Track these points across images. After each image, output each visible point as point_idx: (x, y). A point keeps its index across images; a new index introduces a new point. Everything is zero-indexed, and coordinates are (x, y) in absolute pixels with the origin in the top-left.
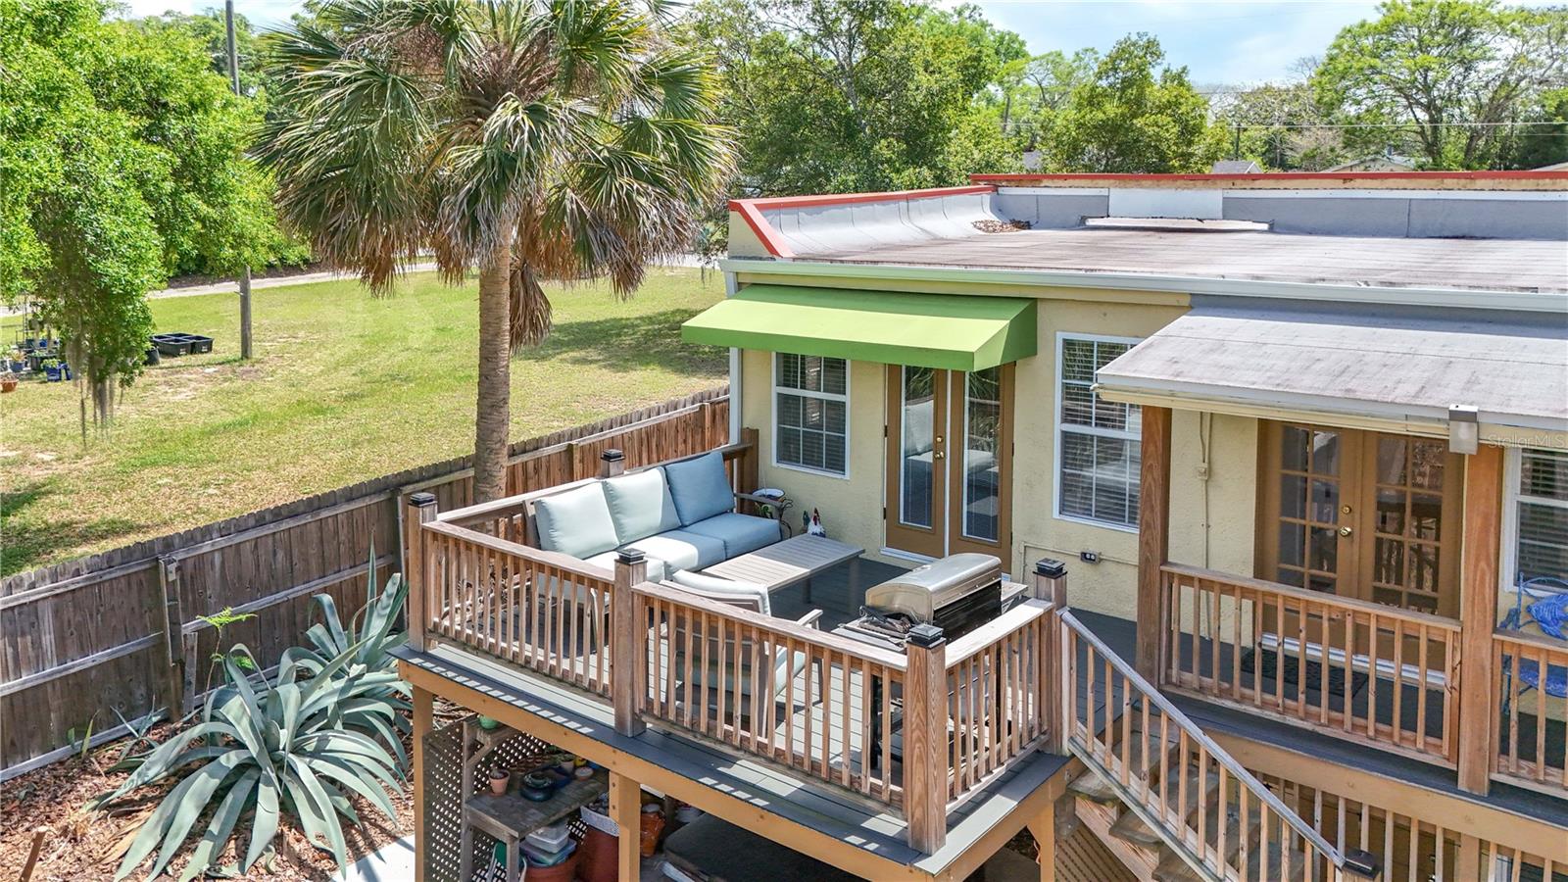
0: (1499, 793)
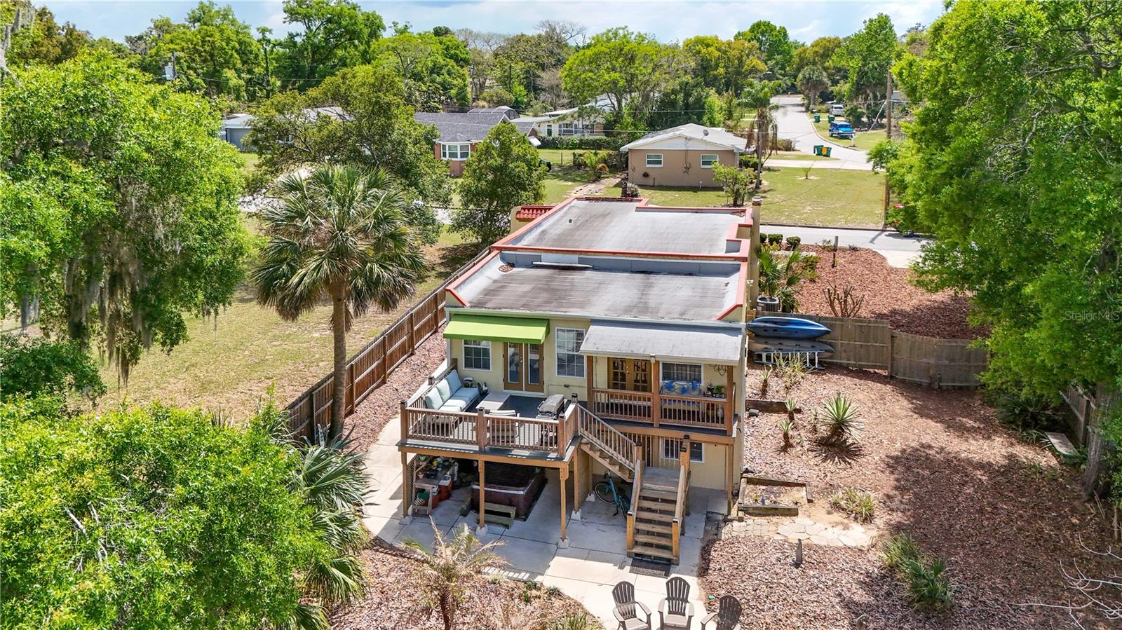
0: (661, 426)
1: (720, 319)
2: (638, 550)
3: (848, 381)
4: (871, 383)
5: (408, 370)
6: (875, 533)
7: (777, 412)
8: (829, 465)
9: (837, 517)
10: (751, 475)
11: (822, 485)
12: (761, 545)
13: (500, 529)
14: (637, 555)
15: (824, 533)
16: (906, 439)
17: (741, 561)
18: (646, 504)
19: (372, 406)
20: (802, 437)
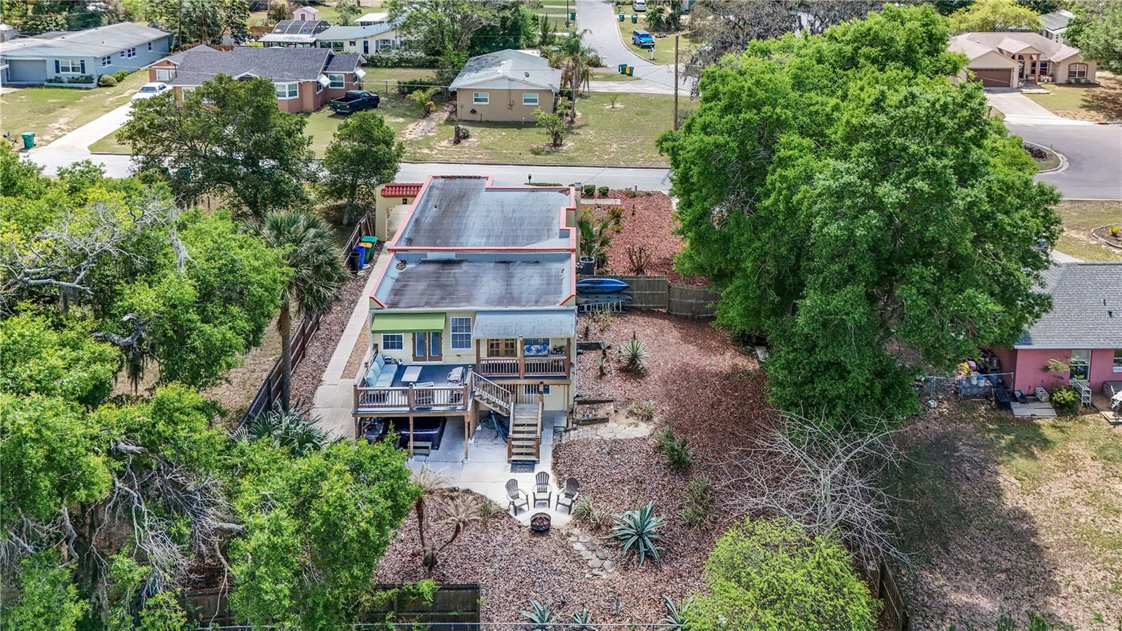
0: (525, 378)
2: (514, 458)
3: (641, 320)
4: (655, 320)
5: (318, 343)
6: (652, 427)
7: (595, 349)
8: (628, 386)
9: (631, 420)
10: (580, 399)
11: (623, 400)
12: (587, 444)
13: (424, 457)
14: (514, 461)
15: (624, 431)
16: (674, 360)
17: (576, 455)
18: (517, 429)
19: (300, 378)
20: (612, 367)
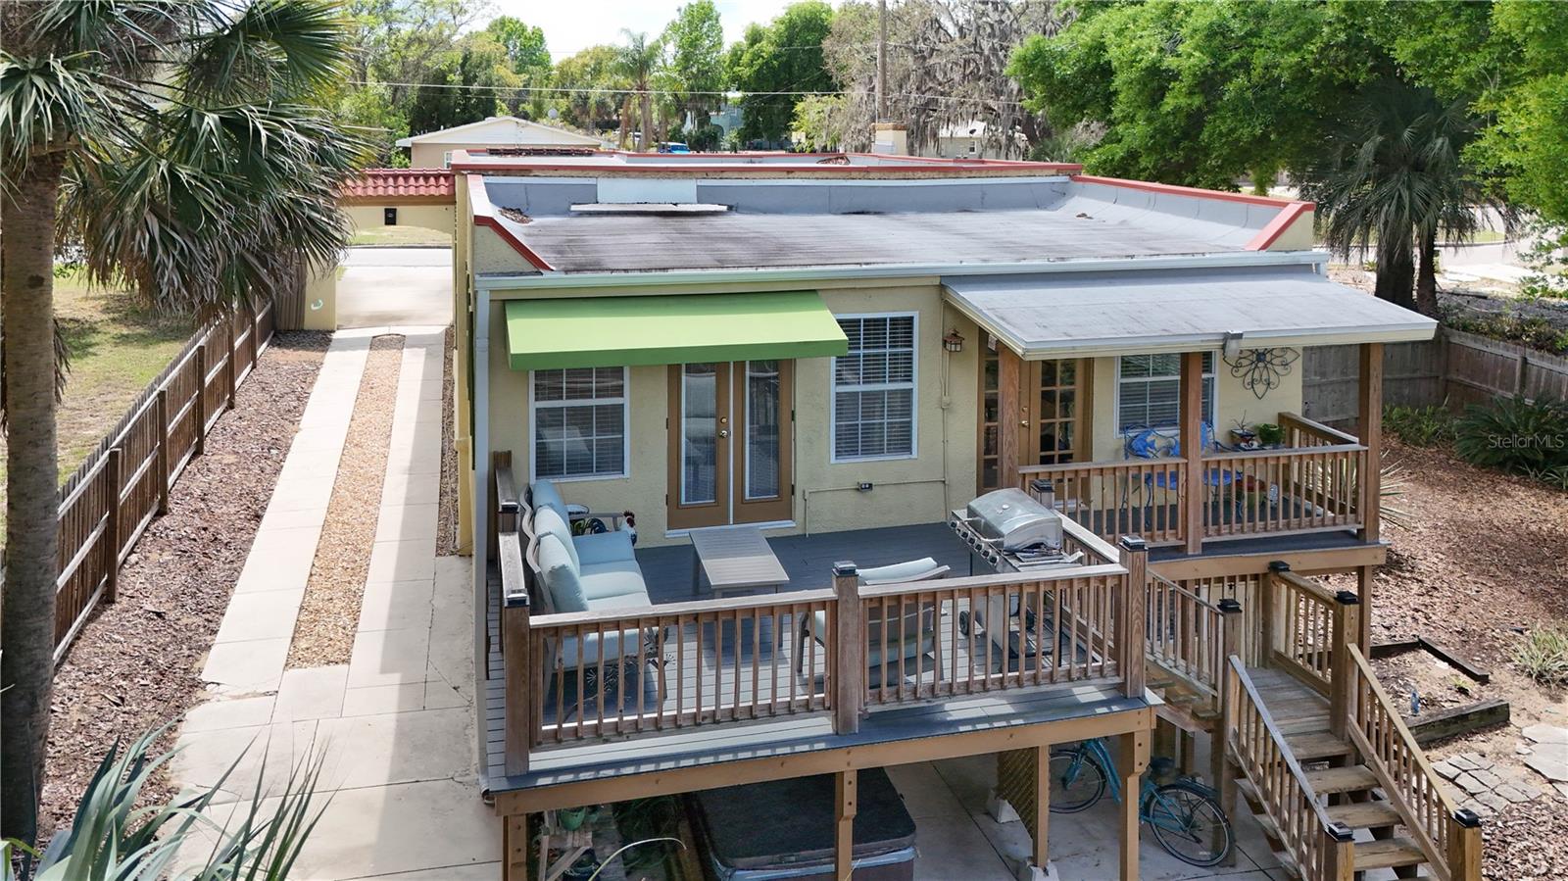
0: (1209, 549)
1: (1264, 247)
5: (167, 556)
19: (96, 678)
